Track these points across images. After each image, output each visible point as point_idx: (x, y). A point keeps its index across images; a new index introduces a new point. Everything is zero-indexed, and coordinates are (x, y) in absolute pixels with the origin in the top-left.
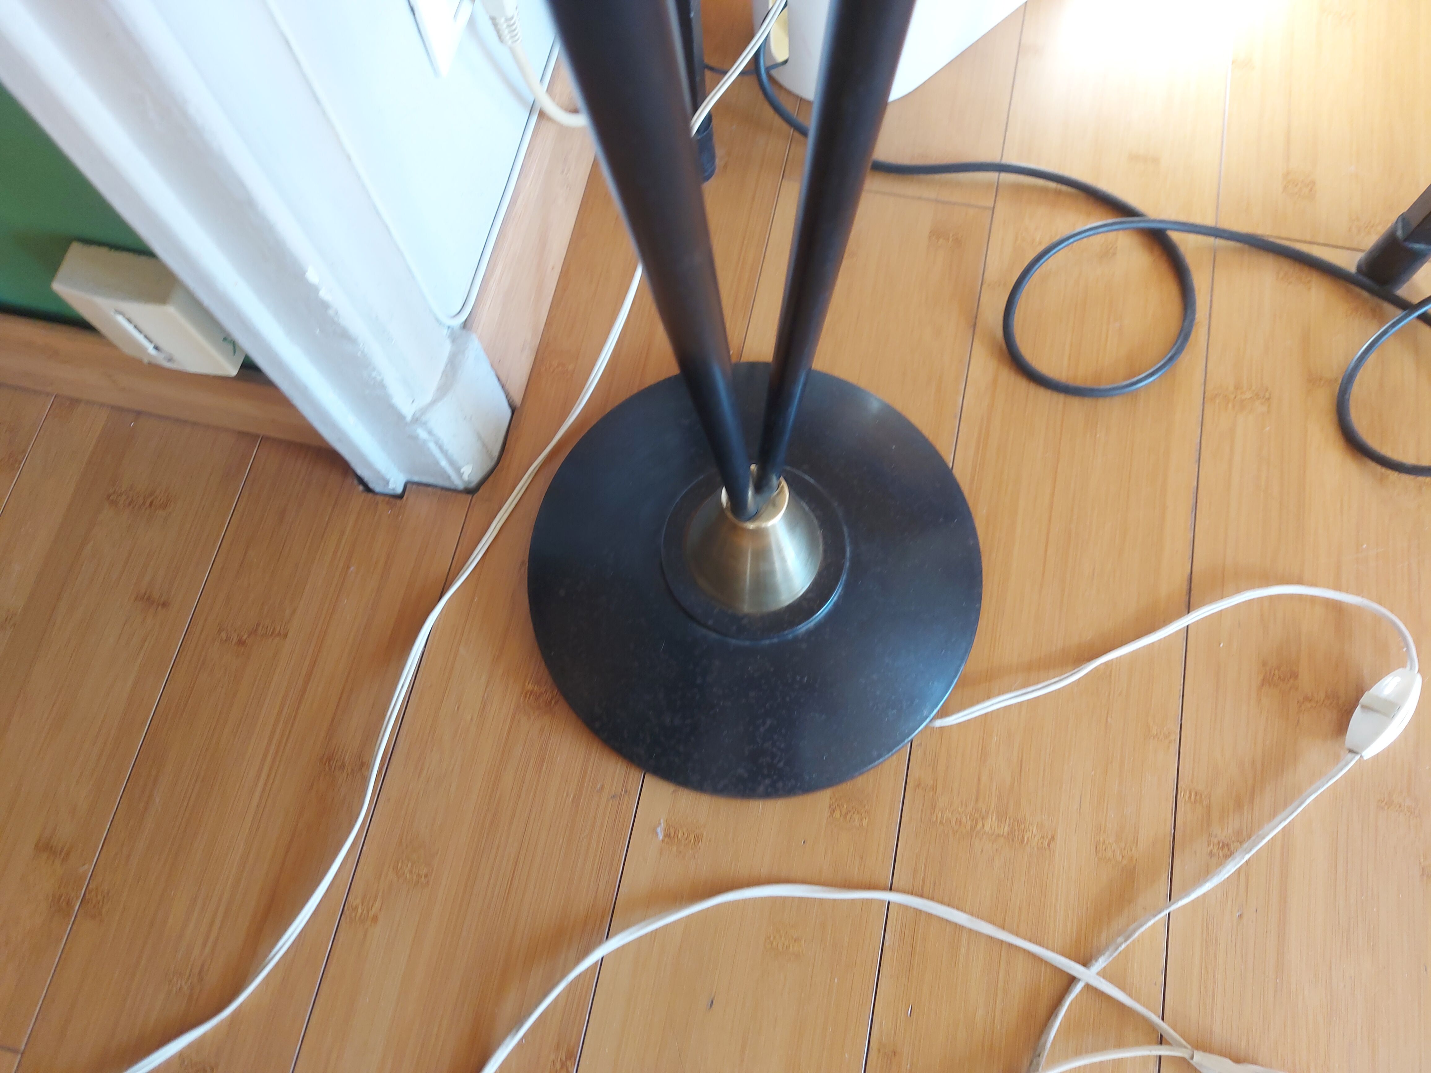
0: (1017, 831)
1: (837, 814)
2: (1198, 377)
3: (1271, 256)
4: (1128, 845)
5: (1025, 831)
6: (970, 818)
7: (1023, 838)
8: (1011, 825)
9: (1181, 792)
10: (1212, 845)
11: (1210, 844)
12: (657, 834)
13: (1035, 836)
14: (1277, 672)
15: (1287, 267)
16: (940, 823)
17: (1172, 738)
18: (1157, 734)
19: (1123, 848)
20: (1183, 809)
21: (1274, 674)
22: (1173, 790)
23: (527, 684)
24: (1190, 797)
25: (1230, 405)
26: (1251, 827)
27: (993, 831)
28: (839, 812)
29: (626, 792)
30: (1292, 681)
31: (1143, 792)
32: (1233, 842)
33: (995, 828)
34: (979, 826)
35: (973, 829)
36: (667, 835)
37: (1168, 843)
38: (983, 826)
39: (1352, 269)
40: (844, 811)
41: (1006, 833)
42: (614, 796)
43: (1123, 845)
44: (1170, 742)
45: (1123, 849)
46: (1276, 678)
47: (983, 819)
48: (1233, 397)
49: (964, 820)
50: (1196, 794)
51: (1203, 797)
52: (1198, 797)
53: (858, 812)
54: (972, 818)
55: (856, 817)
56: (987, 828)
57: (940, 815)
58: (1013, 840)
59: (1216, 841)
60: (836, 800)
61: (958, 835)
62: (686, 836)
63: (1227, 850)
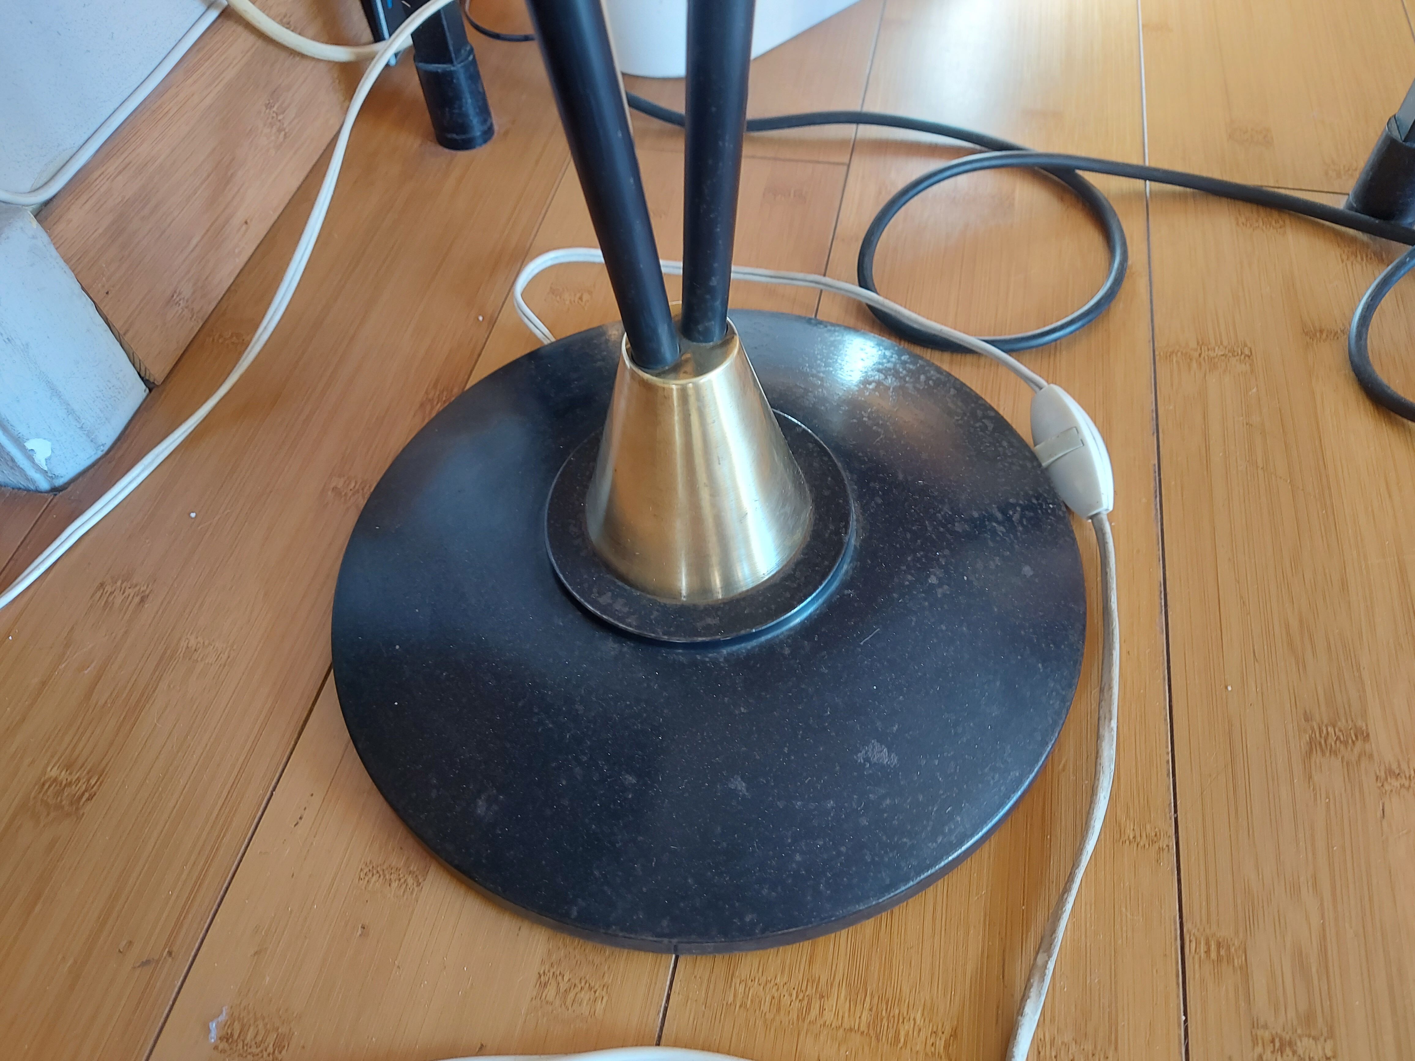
0: (885, 1021)
1: (551, 992)
2: (1143, 332)
3: (1224, 200)
4: (1099, 1048)
5: (901, 1020)
6: (797, 997)
7: (897, 1033)
8: (874, 1009)
9: (1190, 941)
10: (1260, 1044)
11: (1258, 1044)
12: (209, 1031)
13: (920, 1030)
14: (1330, 729)
15: (1247, 211)
16: (740, 1006)
17: (1163, 843)
18: (1134, 837)
19: (1090, 1052)
20: (1197, 976)
21: (1328, 733)
22: (1176, 939)
23: (49, 769)
24: (1208, 952)
25: (1194, 365)
26: (1331, 1006)
27: (840, 1023)
28: (555, 988)
29: (170, 953)
30: (1359, 743)
31: (1120, 942)
32: (1300, 1037)
33: (844, 1013)
34: (814, 1012)
35: (802, 1017)
36: (226, 1037)
37: (1177, 1041)
38: (822, 1010)
39: (1340, 203)
40: (563, 986)
41: (863, 1027)
42: (147, 963)
43: (1089, 1047)
44: (1160, 849)
45: (1090, 1056)
46: (1331, 740)
47: (822, 997)
48: (1196, 354)
49: (786, 1001)
50: (1219, 945)
51: (1233, 950)
52: (1223, 952)
53: (590, 988)
54: (800, 997)
55: (585, 996)
56: (829, 1016)
57: (741, 989)
58: (878, 1040)
59: (1267, 1035)
60: (552, 965)
61: (773, 1030)
62: (259, 1038)
63: (1290, 1054)
